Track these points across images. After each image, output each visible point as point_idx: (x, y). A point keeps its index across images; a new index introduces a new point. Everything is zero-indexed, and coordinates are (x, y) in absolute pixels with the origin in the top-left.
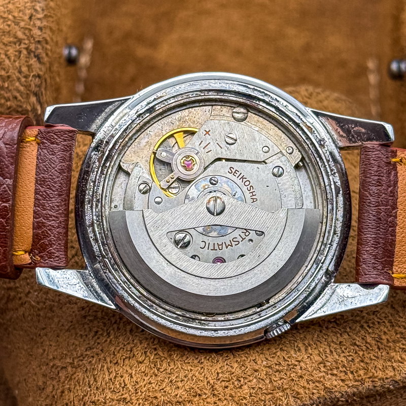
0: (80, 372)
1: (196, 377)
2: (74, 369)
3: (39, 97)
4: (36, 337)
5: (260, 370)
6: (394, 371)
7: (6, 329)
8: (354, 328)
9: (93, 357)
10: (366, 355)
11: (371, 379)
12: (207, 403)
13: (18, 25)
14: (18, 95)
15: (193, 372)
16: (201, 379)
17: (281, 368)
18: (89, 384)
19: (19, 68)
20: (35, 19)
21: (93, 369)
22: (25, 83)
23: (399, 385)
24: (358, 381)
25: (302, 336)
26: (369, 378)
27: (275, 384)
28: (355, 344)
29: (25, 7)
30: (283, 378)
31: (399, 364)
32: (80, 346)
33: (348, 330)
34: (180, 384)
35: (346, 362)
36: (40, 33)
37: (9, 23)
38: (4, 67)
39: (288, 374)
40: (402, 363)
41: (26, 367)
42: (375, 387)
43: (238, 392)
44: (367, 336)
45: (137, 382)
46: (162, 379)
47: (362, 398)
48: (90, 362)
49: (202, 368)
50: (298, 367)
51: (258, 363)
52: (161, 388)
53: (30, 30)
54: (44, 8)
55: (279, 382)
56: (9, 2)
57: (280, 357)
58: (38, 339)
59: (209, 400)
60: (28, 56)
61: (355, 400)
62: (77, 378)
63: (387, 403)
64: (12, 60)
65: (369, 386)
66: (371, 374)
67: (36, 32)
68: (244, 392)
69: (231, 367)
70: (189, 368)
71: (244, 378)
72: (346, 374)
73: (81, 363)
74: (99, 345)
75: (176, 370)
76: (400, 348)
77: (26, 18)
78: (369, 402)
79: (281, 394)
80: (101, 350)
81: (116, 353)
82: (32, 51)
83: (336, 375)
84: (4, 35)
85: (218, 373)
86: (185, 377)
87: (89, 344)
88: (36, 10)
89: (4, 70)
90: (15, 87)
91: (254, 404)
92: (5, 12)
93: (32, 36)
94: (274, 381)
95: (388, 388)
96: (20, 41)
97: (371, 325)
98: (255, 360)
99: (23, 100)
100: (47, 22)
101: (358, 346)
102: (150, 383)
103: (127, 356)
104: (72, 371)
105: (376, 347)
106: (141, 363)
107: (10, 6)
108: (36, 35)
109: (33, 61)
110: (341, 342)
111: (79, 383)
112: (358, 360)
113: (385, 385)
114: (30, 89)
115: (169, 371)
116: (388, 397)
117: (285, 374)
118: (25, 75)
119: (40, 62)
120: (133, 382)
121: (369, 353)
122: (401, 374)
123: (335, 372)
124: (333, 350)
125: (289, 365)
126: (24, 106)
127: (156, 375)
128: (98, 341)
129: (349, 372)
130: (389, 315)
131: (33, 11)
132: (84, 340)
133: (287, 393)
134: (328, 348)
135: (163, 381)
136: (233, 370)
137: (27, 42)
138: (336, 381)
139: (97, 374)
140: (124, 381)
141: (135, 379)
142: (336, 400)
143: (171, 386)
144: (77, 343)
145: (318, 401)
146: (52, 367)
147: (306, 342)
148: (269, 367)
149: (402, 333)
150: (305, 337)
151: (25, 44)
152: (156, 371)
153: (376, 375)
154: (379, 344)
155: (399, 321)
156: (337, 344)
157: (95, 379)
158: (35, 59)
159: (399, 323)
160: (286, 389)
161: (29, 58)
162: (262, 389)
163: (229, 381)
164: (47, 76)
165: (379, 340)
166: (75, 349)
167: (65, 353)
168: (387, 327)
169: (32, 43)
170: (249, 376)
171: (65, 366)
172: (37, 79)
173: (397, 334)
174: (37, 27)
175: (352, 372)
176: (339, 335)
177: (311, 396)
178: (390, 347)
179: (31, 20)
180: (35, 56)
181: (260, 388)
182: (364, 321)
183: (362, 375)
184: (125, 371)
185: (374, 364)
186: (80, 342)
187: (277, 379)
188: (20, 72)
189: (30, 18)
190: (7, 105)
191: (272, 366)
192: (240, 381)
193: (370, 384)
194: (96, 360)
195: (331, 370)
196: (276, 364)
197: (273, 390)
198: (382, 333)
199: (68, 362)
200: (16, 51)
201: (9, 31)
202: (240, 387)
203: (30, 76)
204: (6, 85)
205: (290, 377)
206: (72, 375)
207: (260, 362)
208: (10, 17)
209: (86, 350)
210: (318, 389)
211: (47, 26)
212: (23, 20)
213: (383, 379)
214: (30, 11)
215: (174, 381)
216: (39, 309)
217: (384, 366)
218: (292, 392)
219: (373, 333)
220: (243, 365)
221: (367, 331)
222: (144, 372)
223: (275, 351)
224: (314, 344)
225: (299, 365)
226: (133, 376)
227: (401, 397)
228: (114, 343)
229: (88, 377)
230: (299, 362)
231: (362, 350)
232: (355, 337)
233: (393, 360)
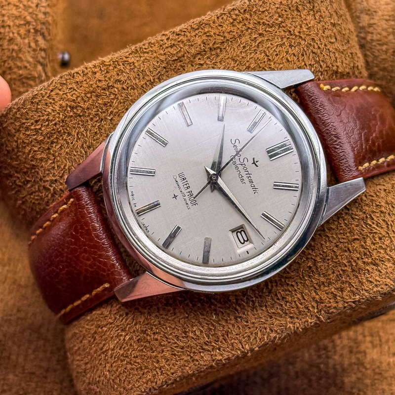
3: (45, 67)
13: (27, 11)
14: (28, 65)
19: (28, 44)
20: (40, 7)
22: (33, 56)
36: (44, 17)
37: (20, 10)
38: (16, 43)
53: (37, 15)
60: (35, 34)
64: (23, 38)
77: (34, 6)
82: (38, 31)
84: (17, 19)
90: (26, 58)
93: (38, 19)
96: (28, 23)
99: (31, 69)
108: (41, 18)
109: (39, 38)
114: (37, 60)
118: (33, 49)
119: (45, 40)
126: (33, 74)
151: (33, 25)
169: (39, 25)
172: (43, 52)
174: (42, 13)
189: (37, 6)
190: (19, 73)
200: (26, 31)
201: (20, 16)
203: (37, 49)
208: (21, 5)
212: (31, 7)
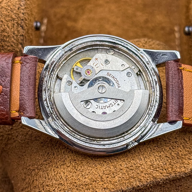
0: (41, 171)
1: (94, 173)
2: (38, 170)
3: (23, 45)
4: (21, 156)
5: (123, 169)
6: (185, 168)
7: (8, 153)
8: (166, 149)
9: (47, 165)
10: (172, 161)
11: (174, 172)
12: (99, 185)
13: (12, 12)
14: (13, 44)
15: (92, 170)
16: (96, 174)
17: (133, 168)
18: (45, 177)
19: (13, 32)
20: (20, 9)
21: (47, 170)
22: (16, 39)
23: (187, 175)
24: (168, 173)
25: (142, 153)
26: (173, 172)
27: (130, 175)
28: (167, 157)
29: (16, 4)
30: (134, 173)
31: (187, 165)
32: (41, 160)
33: (164, 150)
34: (87, 176)
35: (162, 165)
36: (23, 16)
37: (9, 11)
38: (6, 31)
39: (136, 171)
40: (188, 165)
41: (17, 170)
42: (176, 176)
43: (113, 179)
44: (172, 152)
45: (67, 176)
46: (78, 174)
47: (170, 181)
48: (46, 167)
49: (97, 168)
50: (141, 168)
51: (122, 166)
52: (78, 178)
53: (18, 14)
54: (25, 4)
55: (132, 174)
56: (9, 2)
57: (132, 163)
58: (22, 157)
59: (100, 183)
60: (17, 26)
61: (167, 182)
62: (40, 175)
63: (183, 183)
64: (10, 28)
65: (173, 175)
66: (174, 170)
67: (21, 15)
68: (116, 179)
69: (110, 168)
70: (91, 169)
71: (116, 173)
72: (163, 170)
73: (41, 168)
74: (50, 159)
75: (85, 170)
76: (188, 158)
77: (17, 9)
78: (174, 183)
79: (133, 180)
80: (51, 162)
81: (57, 163)
82: (19, 24)
83: (158, 171)
84: (6, 17)
85: (104, 171)
86: (89, 173)
87: (45, 159)
88: (21, 5)
89: (7, 33)
90: (11, 41)
91: (121, 185)
92: (7, 6)
93: (19, 17)
94: (130, 174)
95: (182, 176)
96: (14, 19)
97: (174, 148)
98: (121, 164)
99: (15, 47)
100: (26, 11)
101: (168, 157)
102: (73, 176)
103: (62, 164)
104: (37, 171)
105: (177, 157)
106: (68, 167)
107: (9, 3)
108: (21, 16)
109: (20, 28)
110: (160, 156)
111: (41, 177)
112: (168, 164)
113: (181, 175)
114: (18, 41)
115: (81, 170)
116: (182, 180)
117: (135, 171)
118: (16, 35)
119: (23, 29)
120: (65, 176)
121: (173, 160)
122: (188, 170)
123: (158, 169)
124: (157, 159)
125: (136, 167)
126: (16, 49)
127: (75, 172)
128: (49, 157)
129: (164, 169)
130: (183, 143)
131: (19, 5)
132: (43, 157)
133: (136, 180)
134: (154, 158)
135: (79, 175)
136: (111, 170)
137: (17, 20)
138: (158, 173)
139: (49, 173)
140: (61, 175)
141: (66, 174)
142: (158, 182)
143: (82, 177)
144: (40, 158)
145: (150, 183)
146: (29, 170)
147: (144, 156)
148: (127, 168)
149: (188, 151)
150: (144, 154)
151: (16, 21)
152: (75, 171)
153: (176, 170)
154: (178, 156)
155: (187, 145)
156: (159, 157)
157: (48, 175)
158: (21, 28)
159: (187, 146)
160: (135, 178)
161: (18, 27)
162: (124, 178)
163: (109, 174)
164: (26, 35)
165: (178, 154)
166: (39, 161)
167: (34, 163)
168: (182, 149)
169: (20, 20)
170: (118, 172)
171: (34, 169)
172: (22, 37)
173: (186, 151)
174: (22, 13)
175: (165, 170)
176: (159, 153)
177: (147, 180)
178: (183, 157)
179: (19, 10)
180: (21, 26)
181: (123, 177)
182: (171, 146)
183: (170, 170)
184: (61, 171)
185: (176, 165)
186: (41, 158)
187: (131, 173)
188: (14, 34)
189: (18, 9)
190: (8, 49)
191: (129, 167)
192: (114, 174)
193: (174, 175)
194: (48, 166)
195: (156, 168)
196: (131, 166)
197: (129, 178)
198: (179, 151)
199: (36, 167)
200: (12, 24)
201: (9, 15)
202: (114, 177)
203: (18, 35)
204: (8, 40)
205: (137, 172)
206: (38, 173)
207: (123, 165)
208: (9, 8)
209: (44, 162)
210: (150, 177)
211: (26, 12)
212: (15, 10)
213: (180, 172)
214: (18, 6)
215: (84, 175)
216: (22, 144)
217: (180, 166)
218: (138, 179)
219: (175, 151)
220: (115, 167)
221: (172, 150)
222: (70, 171)
223: (130, 160)
224: (148, 157)
225: (141, 167)
226: (65, 173)
227: (189, 180)
228: (56, 158)
229: (45, 174)
230: (141, 165)
231: (170, 159)
232: (166, 153)
233: (184, 164)
